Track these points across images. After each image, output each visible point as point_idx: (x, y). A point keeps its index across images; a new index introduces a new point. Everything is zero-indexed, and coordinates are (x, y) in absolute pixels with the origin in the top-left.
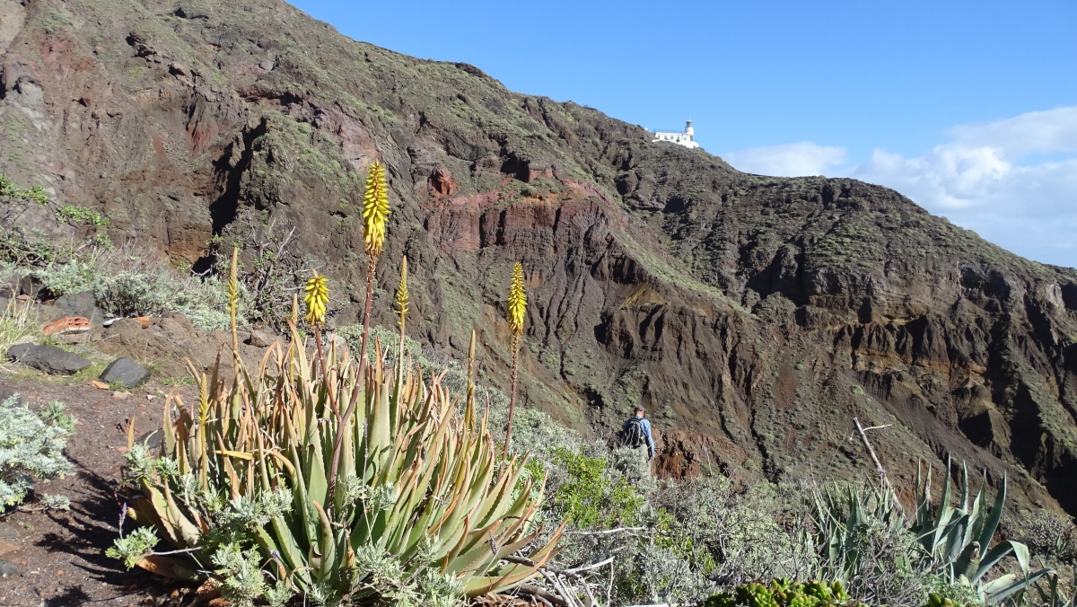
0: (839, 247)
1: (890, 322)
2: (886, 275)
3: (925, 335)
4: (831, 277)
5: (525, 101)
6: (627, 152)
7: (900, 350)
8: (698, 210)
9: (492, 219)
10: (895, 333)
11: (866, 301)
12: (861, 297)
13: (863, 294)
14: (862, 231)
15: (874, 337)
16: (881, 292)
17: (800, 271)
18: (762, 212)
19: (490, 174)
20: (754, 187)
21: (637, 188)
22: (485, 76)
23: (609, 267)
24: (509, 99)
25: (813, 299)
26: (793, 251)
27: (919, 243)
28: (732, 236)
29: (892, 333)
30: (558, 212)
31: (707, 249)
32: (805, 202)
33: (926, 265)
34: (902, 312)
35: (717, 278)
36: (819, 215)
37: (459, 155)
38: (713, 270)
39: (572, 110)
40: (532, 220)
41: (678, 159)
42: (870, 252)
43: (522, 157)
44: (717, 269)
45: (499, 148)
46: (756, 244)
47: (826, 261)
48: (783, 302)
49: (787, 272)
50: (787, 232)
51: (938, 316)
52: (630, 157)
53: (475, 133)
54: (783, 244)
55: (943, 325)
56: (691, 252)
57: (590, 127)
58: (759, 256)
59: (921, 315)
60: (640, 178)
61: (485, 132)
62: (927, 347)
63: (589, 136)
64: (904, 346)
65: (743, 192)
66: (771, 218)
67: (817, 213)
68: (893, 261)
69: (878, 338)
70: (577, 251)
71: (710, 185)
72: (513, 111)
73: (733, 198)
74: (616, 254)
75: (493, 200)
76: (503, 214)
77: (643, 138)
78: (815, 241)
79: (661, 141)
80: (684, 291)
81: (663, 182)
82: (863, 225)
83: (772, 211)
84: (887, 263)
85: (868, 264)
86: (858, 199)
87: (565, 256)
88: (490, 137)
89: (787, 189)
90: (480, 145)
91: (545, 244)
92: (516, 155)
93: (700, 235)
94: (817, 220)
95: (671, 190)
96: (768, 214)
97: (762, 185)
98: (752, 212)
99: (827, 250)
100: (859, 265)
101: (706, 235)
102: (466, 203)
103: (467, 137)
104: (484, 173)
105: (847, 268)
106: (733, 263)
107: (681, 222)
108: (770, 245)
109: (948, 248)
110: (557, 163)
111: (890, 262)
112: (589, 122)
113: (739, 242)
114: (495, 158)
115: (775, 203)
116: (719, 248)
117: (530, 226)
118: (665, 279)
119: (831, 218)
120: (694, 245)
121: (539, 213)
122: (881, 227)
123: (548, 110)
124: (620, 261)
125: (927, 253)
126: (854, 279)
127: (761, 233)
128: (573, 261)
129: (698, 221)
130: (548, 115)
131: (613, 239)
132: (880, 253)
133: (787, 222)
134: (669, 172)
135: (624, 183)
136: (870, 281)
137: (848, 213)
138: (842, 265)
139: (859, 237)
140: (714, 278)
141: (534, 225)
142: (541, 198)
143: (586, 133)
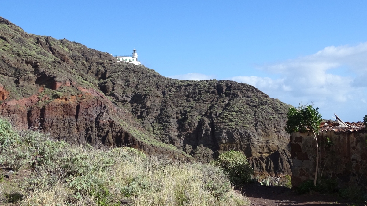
0: (231, 118)
1: (261, 156)
2: (256, 131)
3: (279, 161)
4: (229, 134)
5: (38, 39)
6: (103, 69)
7: (268, 170)
8: (150, 101)
9: (36, 114)
10: (265, 161)
11: (248, 145)
12: (245, 143)
13: (246, 142)
14: (241, 108)
15: (255, 164)
16: (255, 140)
17: (213, 131)
18: (187, 100)
19: (29, 85)
20: (179, 87)
21: (113, 89)
22: (11, 24)
23: (113, 138)
24: (28, 38)
25: (221, 146)
26: (207, 121)
27: (269, 113)
28: (173, 115)
29: (263, 161)
30: (78, 107)
31: (159, 123)
32: (209, 94)
33: (274, 124)
34: (266, 150)
35: (168, 139)
36: (217, 101)
37: (7, 74)
38: (165, 135)
39: (67, 44)
40: (61, 113)
41: (134, 72)
42: (247, 119)
43: (50, 74)
44: (168, 134)
45: (33, 69)
46: (187, 118)
47: (226, 125)
48: (206, 150)
49: (206, 133)
50: (202, 110)
51: (283, 150)
52: (106, 71)
53: (16, 60)
54: (201, 118)
55: (286, 155)
56: (150, 125)
57: (79, 54)
58: (190, 125)
59: (275, 150)
60: (114, 84)
61: (22, 60)
62: (281, 167)
63: (79, 60)
64: (270, 167)
65: (174, 90)
66: (192, 103)
67: (216, 99)
68: (258, 123)
69: (257, 165)
70: (92, 129)
71: (155, 86)
72: (32, 45)
73: (169, 93)
74: (116, 130)
75: (34, 101)
76: (43, 110)
77: (111, 60)
78: (218, 115)
79: (121, 62)
80: (158, 148)
81: (128, 86)
82: (240, 105)
83: (192, 100)
84: (256, 124)
85: (247, 126)
86: (236, 91)
87: (84, 133)
88: (27, 63)
89: (198, 87)
90: (21, 68)
91: (72, 126)
92: (46, 73)
93: (154, 115)
94: (217, 104)
95: (133, 89)
96: (190, 101)
97: (184, 85)
98: (181, 101)
99: (225, 119)
100: (243, 126)
101: (158, 115)
102: (17, 104)
103: (11, 63)
104: (25, 85)
105: (237, 128)
106: (175, 129)
107: (141, 108)
108: (195, 118)
109: (282, 115)
110: (72, 78)
111: (257, 123)
112: (78, 51)
113: (177, 117)
114: (31, 75)
115: (193, 95)
116: (166, 122)
117: (61, 116)
118: (146, 142)
119: (223, 102)
120: (152, 121)
121: (66, 108)
122: (250, 106)
123: (52, 44)
124: (119, 134)
125: (273, 118)
126: (241, 134)
127: (188, 112)
128: (90, 136)
129: (152, 107)
130: (53, 47)
131: (113, 121)
132: (251, 119)
133: (201, 105)
134: (130, 80)
135: (105, 87)
136: (249, 135)
137: (231, 99)
138: (234, 127)
139: (240, 111)
140: (166, 139)
141: (63, 116)
142: (66, 99)
143: (77, 58)
